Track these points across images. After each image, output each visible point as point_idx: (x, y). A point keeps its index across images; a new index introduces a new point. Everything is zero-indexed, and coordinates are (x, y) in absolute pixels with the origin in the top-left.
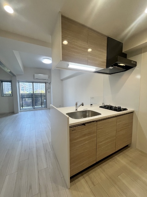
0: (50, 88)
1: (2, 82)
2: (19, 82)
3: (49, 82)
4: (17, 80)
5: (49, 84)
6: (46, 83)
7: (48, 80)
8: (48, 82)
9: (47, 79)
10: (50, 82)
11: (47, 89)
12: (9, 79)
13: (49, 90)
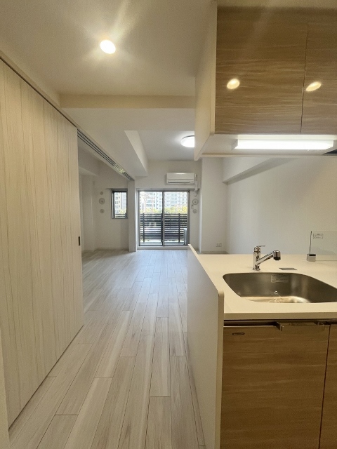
0: (197, 202)
1: (114, 191)
2: (139, 192)
3: (196, 189)
4: (136, 187)
5: (195, 194)
6: (189, 191)
7: (194, 184)
8: (193, 190)
9: (192, 181)
10: (199, 189)
11: (191, 203)
12: (123, 187)
13: (195, 207)
